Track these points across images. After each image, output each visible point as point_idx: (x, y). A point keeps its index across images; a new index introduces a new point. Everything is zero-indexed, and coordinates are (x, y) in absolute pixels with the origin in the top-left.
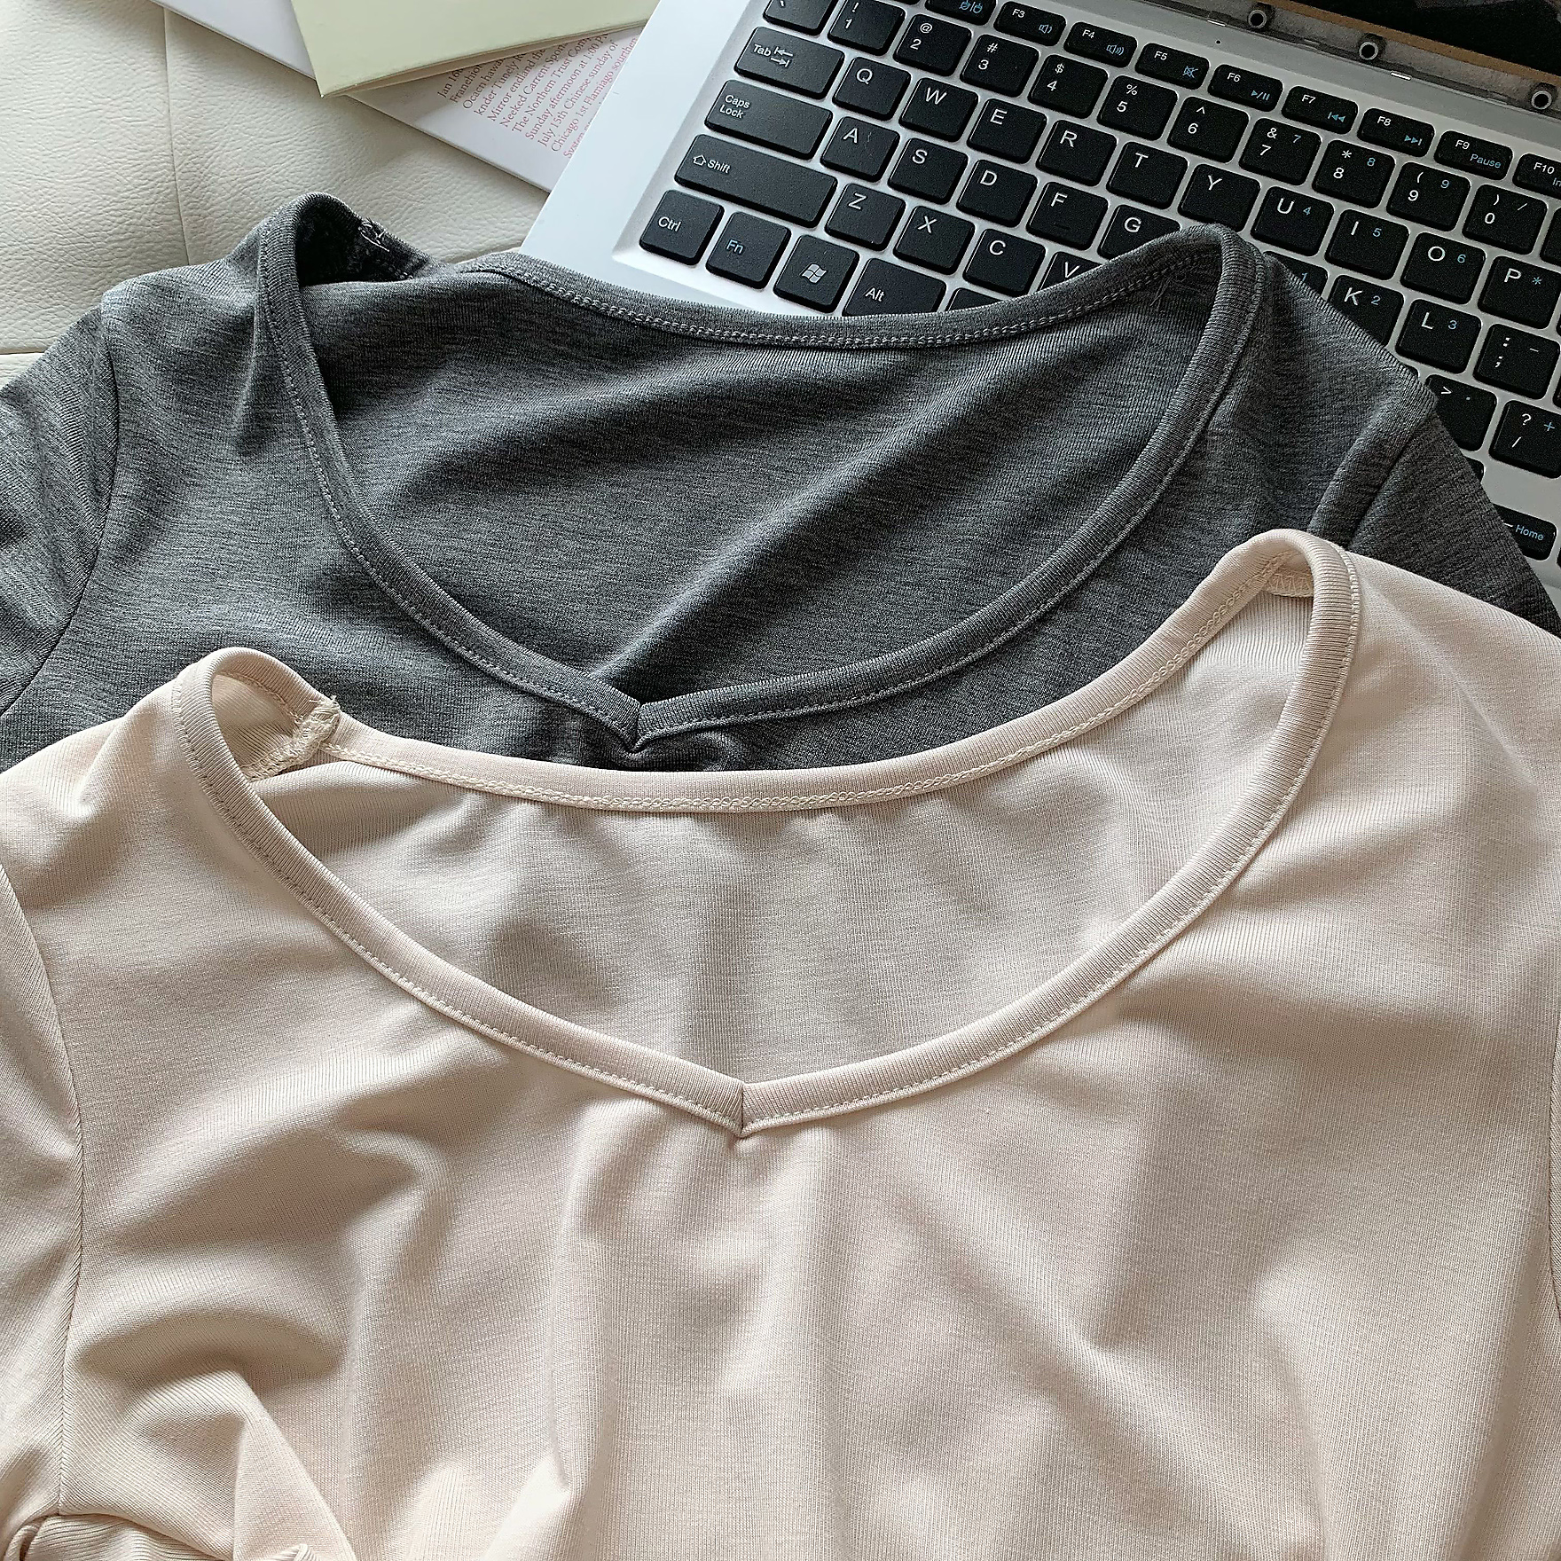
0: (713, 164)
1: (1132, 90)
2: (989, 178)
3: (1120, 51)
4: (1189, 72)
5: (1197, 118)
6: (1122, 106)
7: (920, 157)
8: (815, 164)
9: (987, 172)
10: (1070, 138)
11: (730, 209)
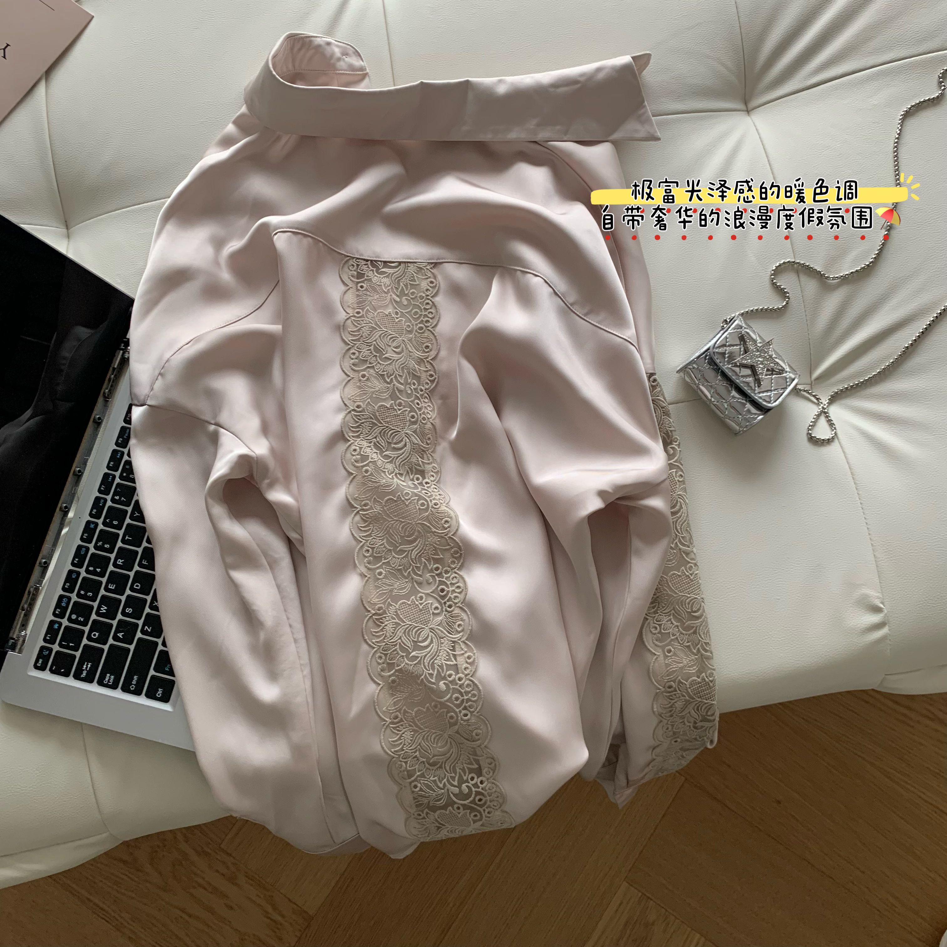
0: (134, 682)
1: (100, 544)
2: (137, 586)
3: (84, 549)
4: (92, 526)
5: (111, 521)
6: (107, 546)
7: (129, 610)
8: (132, 647)
9: (135, 587)
10: (120, 562)
11: (152, 672)
